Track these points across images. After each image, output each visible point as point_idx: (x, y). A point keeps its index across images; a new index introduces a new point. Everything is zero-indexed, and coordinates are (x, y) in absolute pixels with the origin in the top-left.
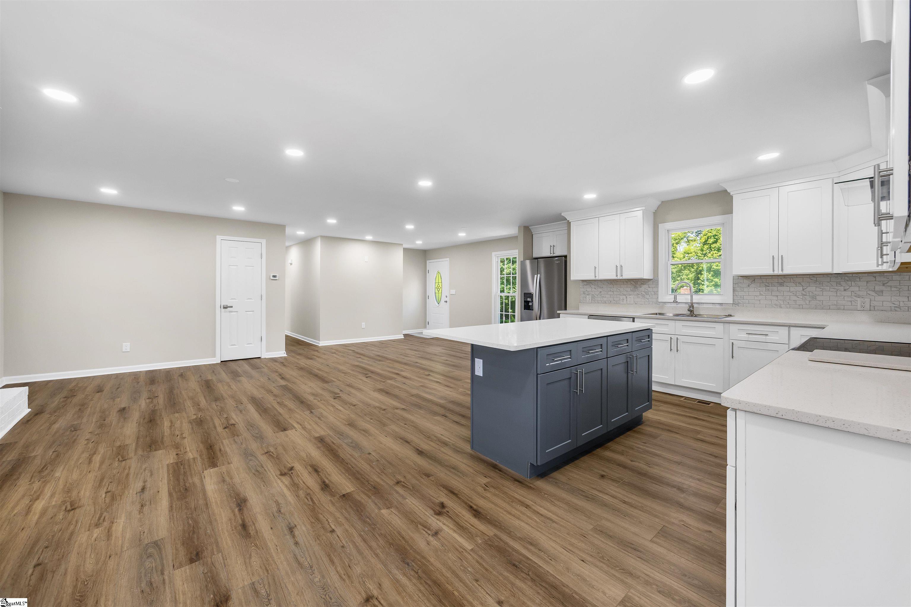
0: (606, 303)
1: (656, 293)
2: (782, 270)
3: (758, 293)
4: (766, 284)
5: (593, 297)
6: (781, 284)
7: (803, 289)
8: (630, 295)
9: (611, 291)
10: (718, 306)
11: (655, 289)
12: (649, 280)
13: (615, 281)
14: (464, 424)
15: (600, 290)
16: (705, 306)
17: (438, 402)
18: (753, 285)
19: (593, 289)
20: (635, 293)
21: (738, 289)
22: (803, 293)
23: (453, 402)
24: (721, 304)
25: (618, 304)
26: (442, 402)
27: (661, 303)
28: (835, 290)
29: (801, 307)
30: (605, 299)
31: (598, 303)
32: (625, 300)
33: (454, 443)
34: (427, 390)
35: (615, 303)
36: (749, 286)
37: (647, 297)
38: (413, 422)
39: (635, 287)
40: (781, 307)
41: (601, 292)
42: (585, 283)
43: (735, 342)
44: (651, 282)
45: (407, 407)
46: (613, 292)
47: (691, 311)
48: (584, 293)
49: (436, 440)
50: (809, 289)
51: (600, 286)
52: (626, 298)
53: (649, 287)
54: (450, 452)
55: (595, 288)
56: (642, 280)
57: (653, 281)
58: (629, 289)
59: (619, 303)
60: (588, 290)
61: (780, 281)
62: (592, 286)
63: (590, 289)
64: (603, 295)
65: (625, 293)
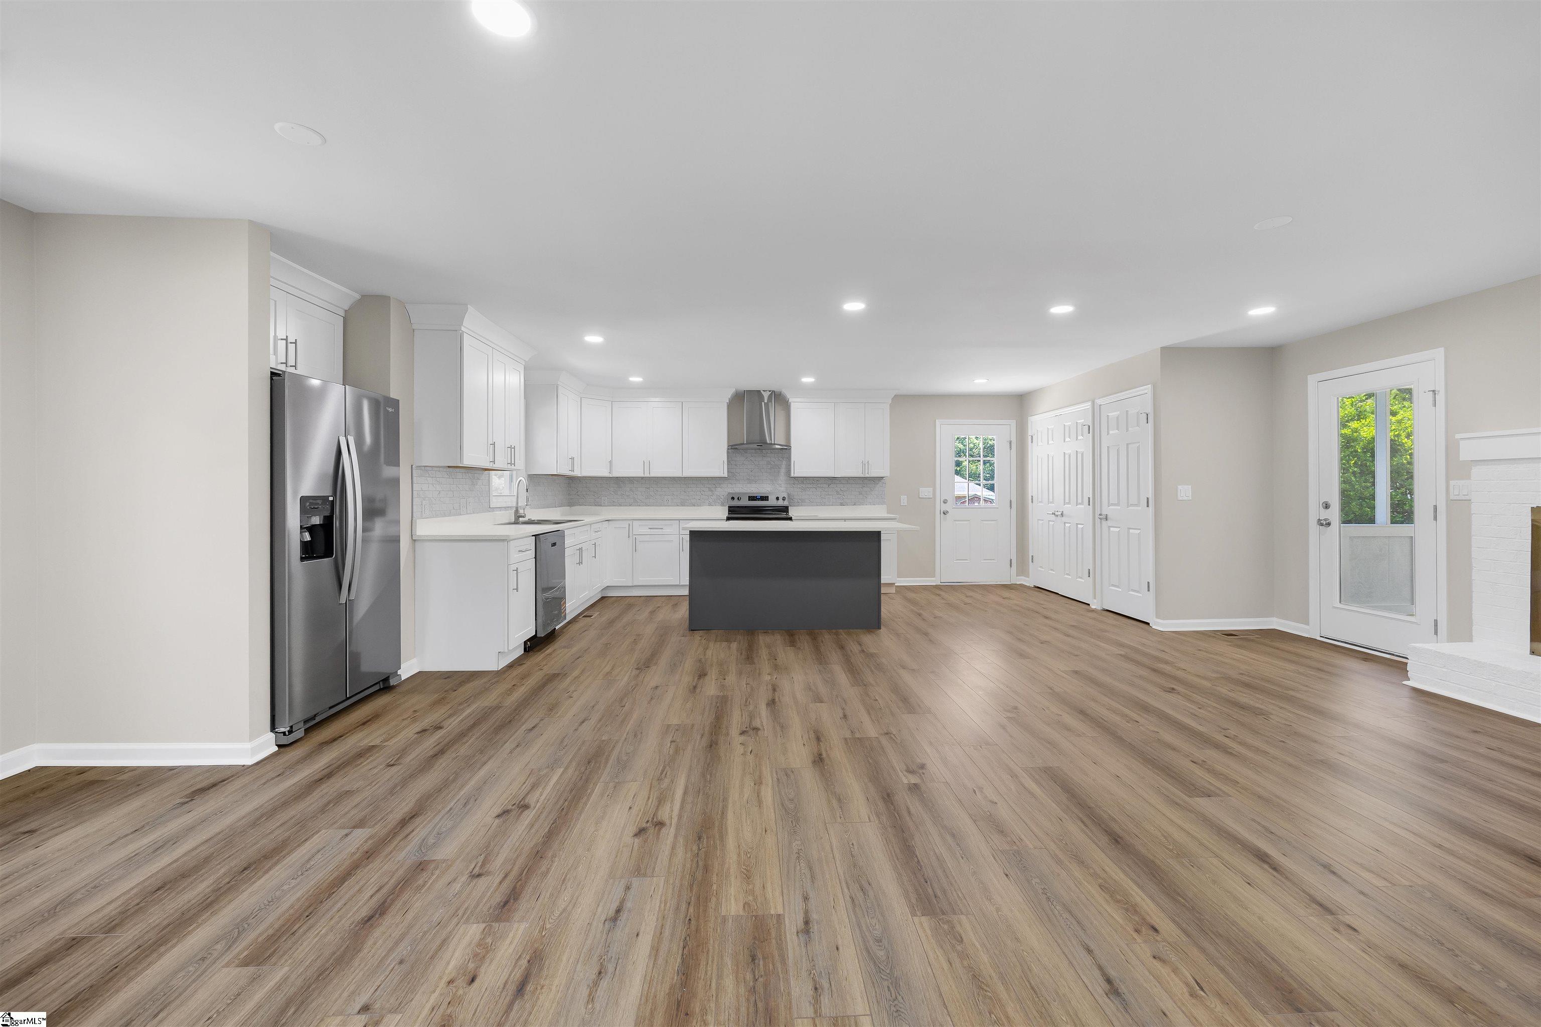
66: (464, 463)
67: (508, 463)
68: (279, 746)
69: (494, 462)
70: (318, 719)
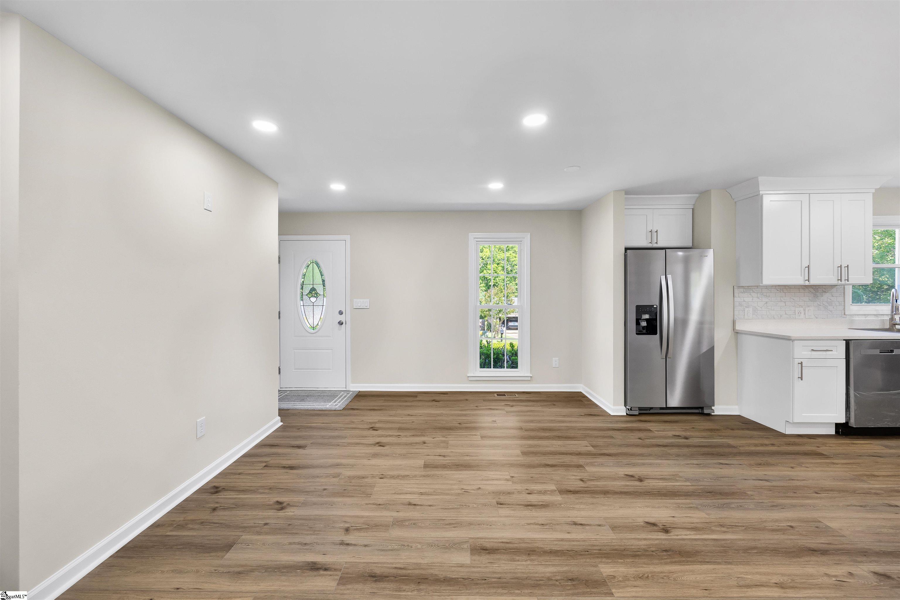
0: (774, 318)
1: (841, 304)
5: (755, 309)
8: (809, 306)
9: (781, 301)
11: (839, 299)
12: (832, 286)
13: (786, 287)
15: (765, 299)
19: (755, 299)
20: (816, 304)
25: (792, 319)
27: (847, 317)
30: (773, 312)
31: (763, 317)
32: (803, 313)
35: (787, 318)
37: (830, 308)
39: (816, 296)
41: (766, 303)
42: (742, 290)
44: (834, 290)
46: (785, 302)
48: (740, 305)
51: (764, 294)
52: (805, 310)
53: (833, 296)
55: (758, 298)
56: (824, 287)
57: (837, 288)
58: (806, 299)
59: (794, 318)
60: (747, 299)
62: (753, 294)
63: (750, 299)
64: (770, 307)
65: (802, 304)
66: (763, 284)
67: (838, 280)
68: (627, 414)
69: (808, 280)
70: (651, 411)
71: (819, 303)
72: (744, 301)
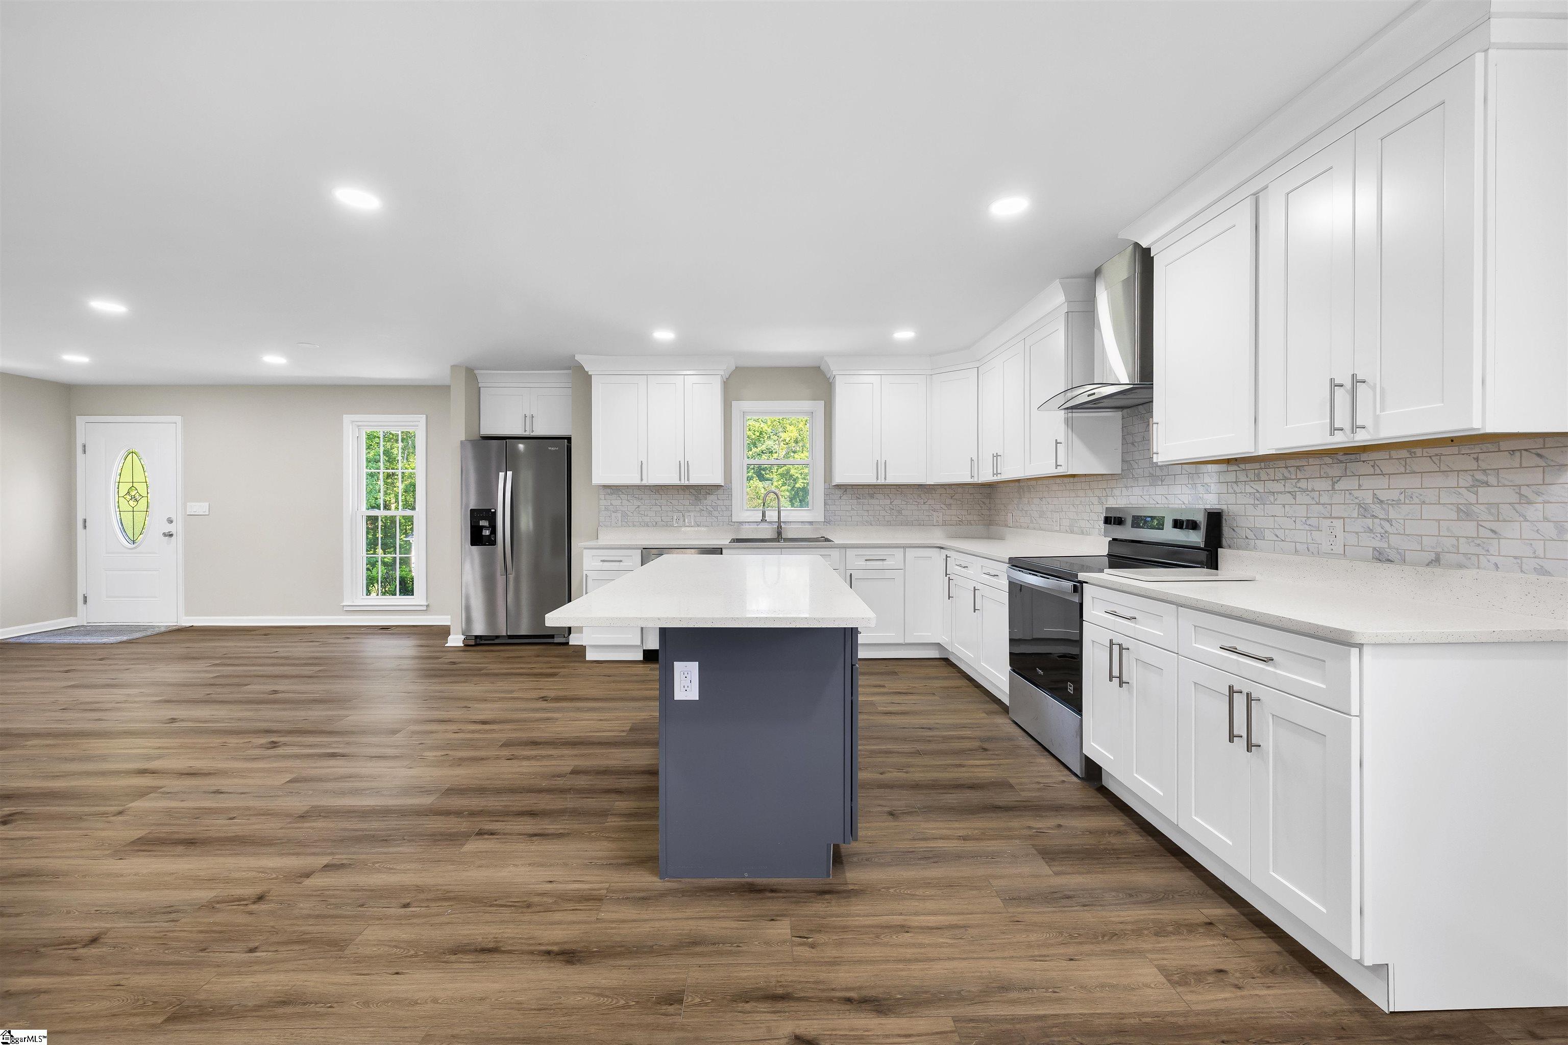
0: (648, 526)
1: (729, 508)
2: (885, 479)
3: (849, 508)
4: (858, 496)
5: (625, 515)
6: (872, 496)
7: (891, 502)
8: (689, 511)
9: (656, 505)
10: (807, 526)
11: (727, 503)
12: (718, 487)
13: (663, 488)
14: (561, 831)
15: (637, 503)
16: (793, 526)
17: (411, 805)
18: (844, 497)
19: (625, 502)
20: (698, 508)
21: (829, 502)
22: (891, 506)
23: (450, 791)
24: (811, 523)
25: (669, 527)
26: (427, 801)
27: (736, 523)
28: (917, 503)
29: (889, 524)
30: (647, 519)
31: (634, 526)
32: (682, 520)
33: (607, 885)
34: (330, 786)
35: (663, 526)
36: (840, 497)
37: (716, 513)
38: (419, 889)
39: (697, 499)
40: (871, 525)
41: (639, 507)
42: (609, 491)
43: (853, 572)
44: (720, 491)
45: (337, 857)
46: (661, 506)
47: (779, 534)
48: (606, 509)
49: (555, 902)
50: (896, 502)
51: (637, 496)
52: (683, 516)
53: (718, 499)
54: (629, 912)
55: (628, 500)
56: (707, 488)
57: (723, 488)
58: (687, 503)
59: (672, 526)
60: (614, 502)
61: (871, 492)
62: (624, 496)
63: (618, 502)
64: (643, 512)
65: (681, 508)
71: (701, 507)
72: (611, 504)
